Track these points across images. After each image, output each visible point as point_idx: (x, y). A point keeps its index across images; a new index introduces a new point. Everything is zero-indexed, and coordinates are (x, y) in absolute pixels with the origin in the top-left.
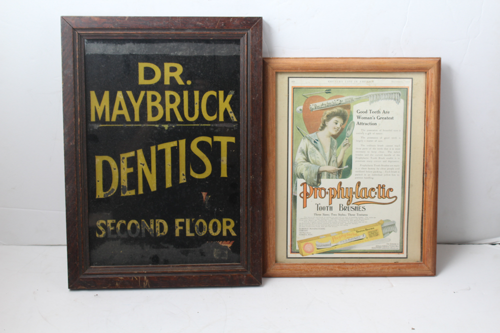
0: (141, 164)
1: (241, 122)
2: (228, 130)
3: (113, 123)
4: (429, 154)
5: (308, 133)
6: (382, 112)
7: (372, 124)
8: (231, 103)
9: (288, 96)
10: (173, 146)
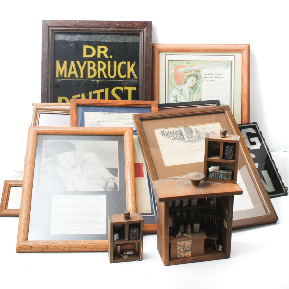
1: (140, 79)
2: (132, 83)
3: (69, 78)
4: (245, 98)
5: (177, 86)
6: (218, 74)
7: (212, 81)
8: (134, 68)
9: (166, 65)
10: (101, 92)
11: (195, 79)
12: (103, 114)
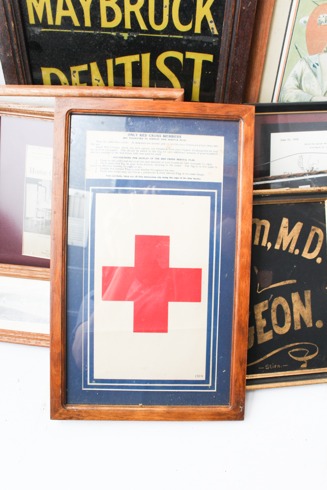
0: (96, 80)
1: (223, 38)
2: (205, 44)
8: (212, 9)
9: (292, 1)
10: (134, 60)
12: (128, 137)
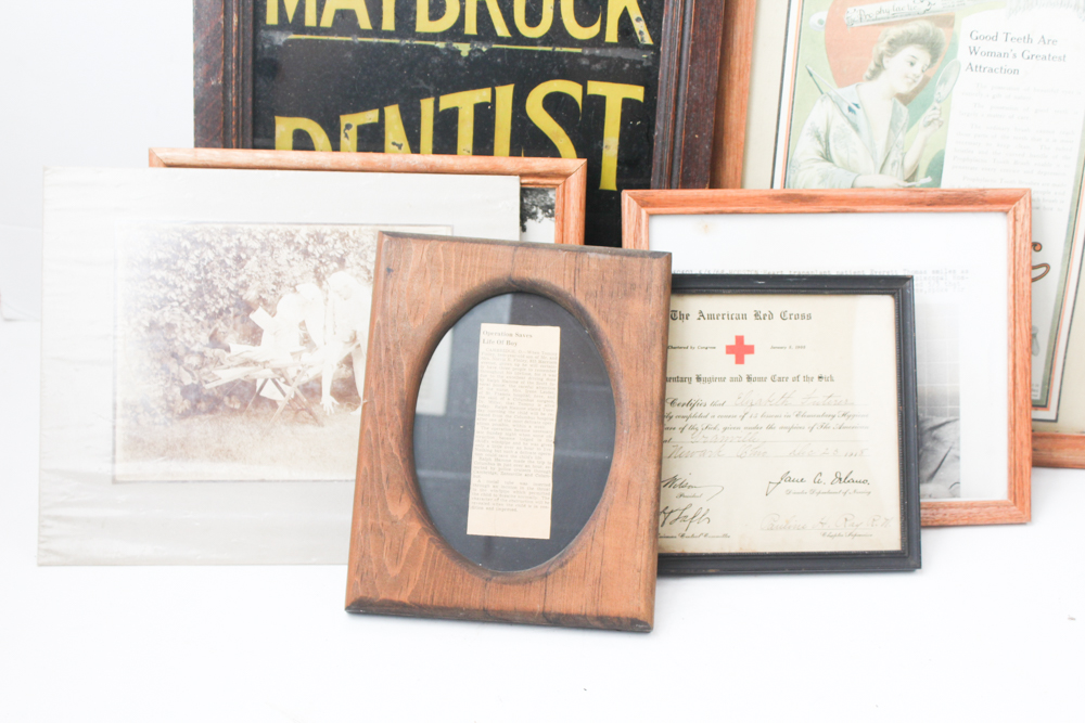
0: (394, 144)
1: (664, 49)
2: (627, 65)
3: (326, 31)
6: (1036, 39)
7: (1006, 71)
10: (479, 101)
11: (923, 57)
